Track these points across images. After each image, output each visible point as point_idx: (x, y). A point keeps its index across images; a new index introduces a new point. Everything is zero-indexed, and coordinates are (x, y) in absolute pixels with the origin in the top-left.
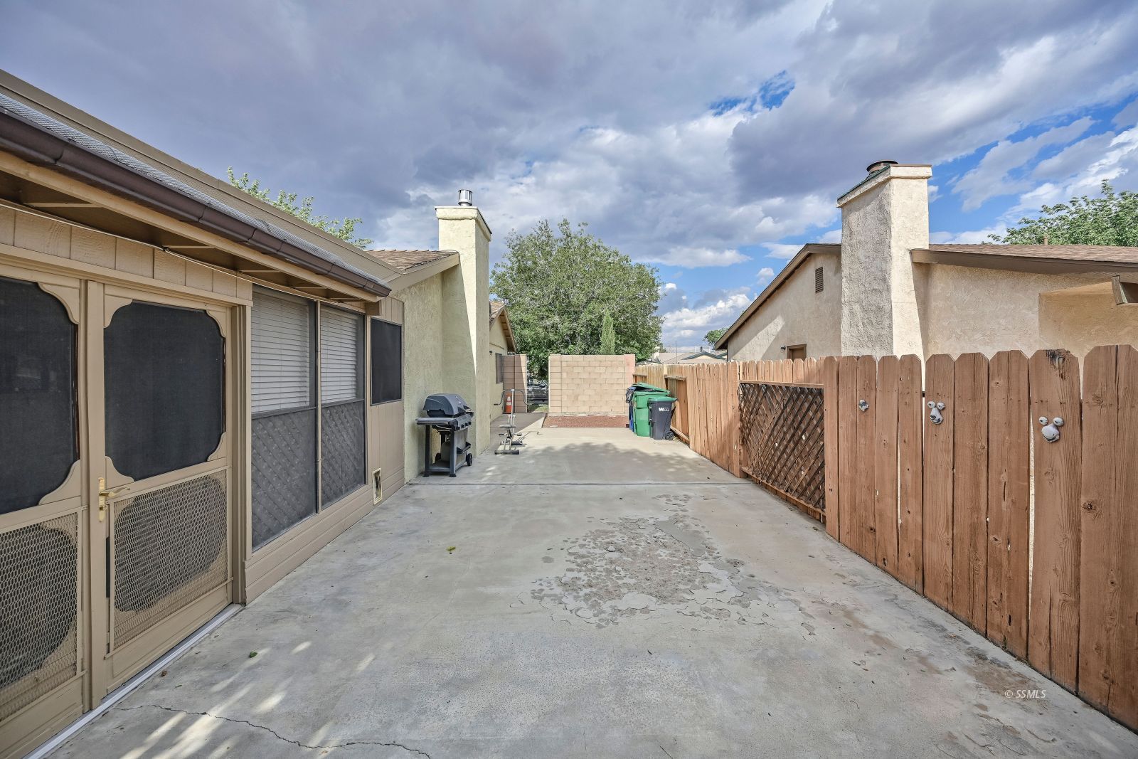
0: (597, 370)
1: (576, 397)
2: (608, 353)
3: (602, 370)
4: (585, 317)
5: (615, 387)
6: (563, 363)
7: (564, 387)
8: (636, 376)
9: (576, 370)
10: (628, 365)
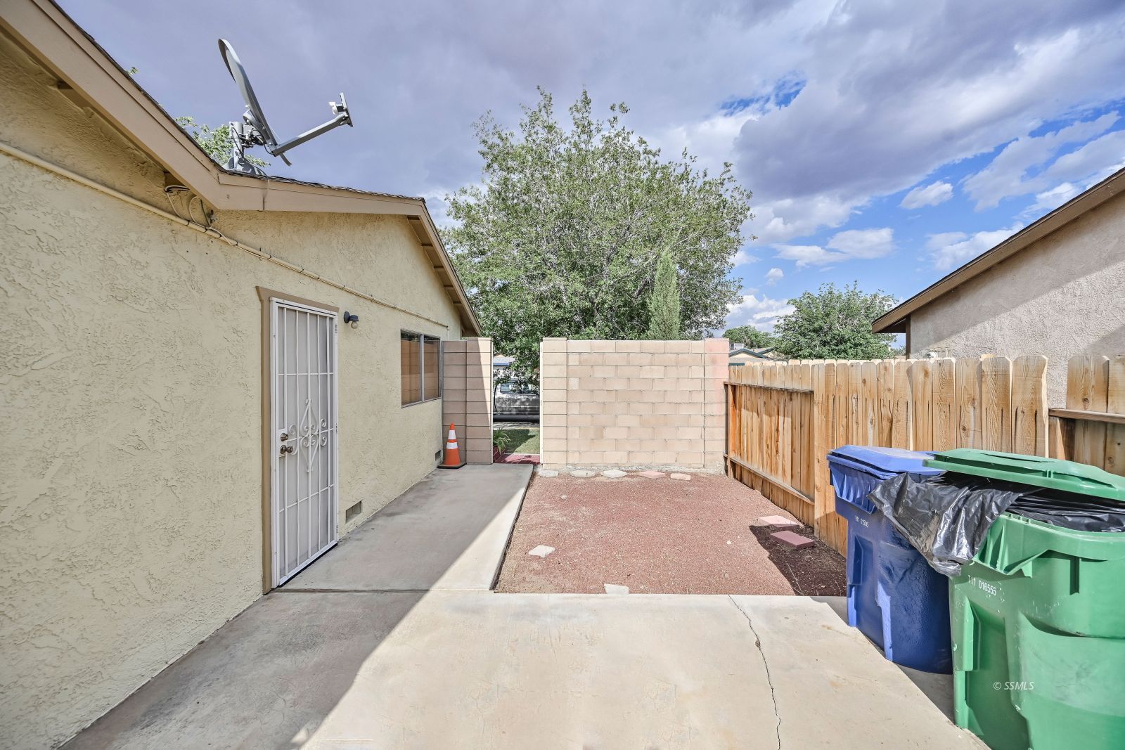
0: (646, 373)
1: (600, 432)
2: (666, 336)
3: (657, 373)
4: (615, 271)
5: (684, 410)
6: (571, 356)
7: (574, 410)
8: (734, 387)
9: (599, 373)
10: (714, 362)
